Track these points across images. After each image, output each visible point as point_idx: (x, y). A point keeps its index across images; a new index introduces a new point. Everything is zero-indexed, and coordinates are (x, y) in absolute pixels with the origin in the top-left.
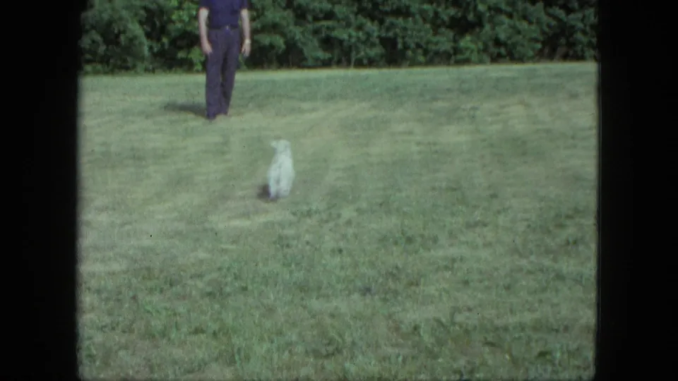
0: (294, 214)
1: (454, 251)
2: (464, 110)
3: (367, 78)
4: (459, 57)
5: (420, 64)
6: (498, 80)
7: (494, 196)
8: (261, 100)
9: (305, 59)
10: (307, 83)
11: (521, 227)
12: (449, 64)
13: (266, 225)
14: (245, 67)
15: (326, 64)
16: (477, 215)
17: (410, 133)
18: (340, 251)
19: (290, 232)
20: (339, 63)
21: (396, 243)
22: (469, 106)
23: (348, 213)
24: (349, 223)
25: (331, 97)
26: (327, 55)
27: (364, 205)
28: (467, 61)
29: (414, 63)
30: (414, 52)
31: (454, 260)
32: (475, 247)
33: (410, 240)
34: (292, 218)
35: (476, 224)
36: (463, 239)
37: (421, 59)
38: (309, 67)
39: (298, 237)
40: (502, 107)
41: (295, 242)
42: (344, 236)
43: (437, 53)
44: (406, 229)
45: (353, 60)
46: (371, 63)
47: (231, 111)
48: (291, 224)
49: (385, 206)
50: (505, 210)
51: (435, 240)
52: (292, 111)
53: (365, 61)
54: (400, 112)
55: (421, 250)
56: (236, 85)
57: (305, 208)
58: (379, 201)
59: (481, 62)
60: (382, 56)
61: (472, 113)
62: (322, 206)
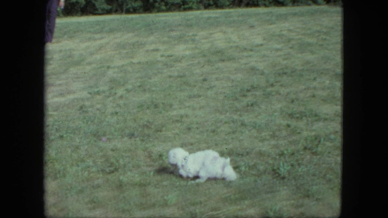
0: (90, 93)
1: (182, 112)
2: (188, 36)
3: (132, 19)
4: (186, 6)
5: (163, 11)
6: (209, 18)
7: (205, 80)
8: (71, 34)
9: (97, 10)
10: (98, 23)
11: (221, 97)
12: (180, 11)
13: (73, 100)
14: (61, 15)
15: (109, 12)
16: (195, 91)
17: (157, 50)
18: (117, 113)
19: (87, 103)
20: (116, 12)
21: (148, 108)
22: (191, 34)
23: (121, 92)
24: (121, 97)
25: (111, 31)
26: (109, 7)
27: (130, 87)
28: (191, 9)
29: (160, 10)
30: (159, 4)
31: (182, 117)
32: (194, 109)
33: (156, 106)
34: (89, 96)
35: (195, 96)
36: (187, 104)
37: (164, 8)
38: (100, 14)
39: (92, 106)
40: (211, 34)
41: (90, 109)
42: (119, 106)
43: (173, 4)
44: (154, 100)
45: (125, 9)
46: (135, 11)
47: (54, 40)
48: (88, 99)
49: (142, 87)
50: (211, 88)
51: (171, 106)
52: (89, 39)
53: (131, 10)
54: (152, 38)
55: (163, 112)
56: (57, 25)
57: (96, 90)
58: (138, 84)
59: (198, 9)
60: (141, 7)
61: (193, 37)
62: (106, 88)
